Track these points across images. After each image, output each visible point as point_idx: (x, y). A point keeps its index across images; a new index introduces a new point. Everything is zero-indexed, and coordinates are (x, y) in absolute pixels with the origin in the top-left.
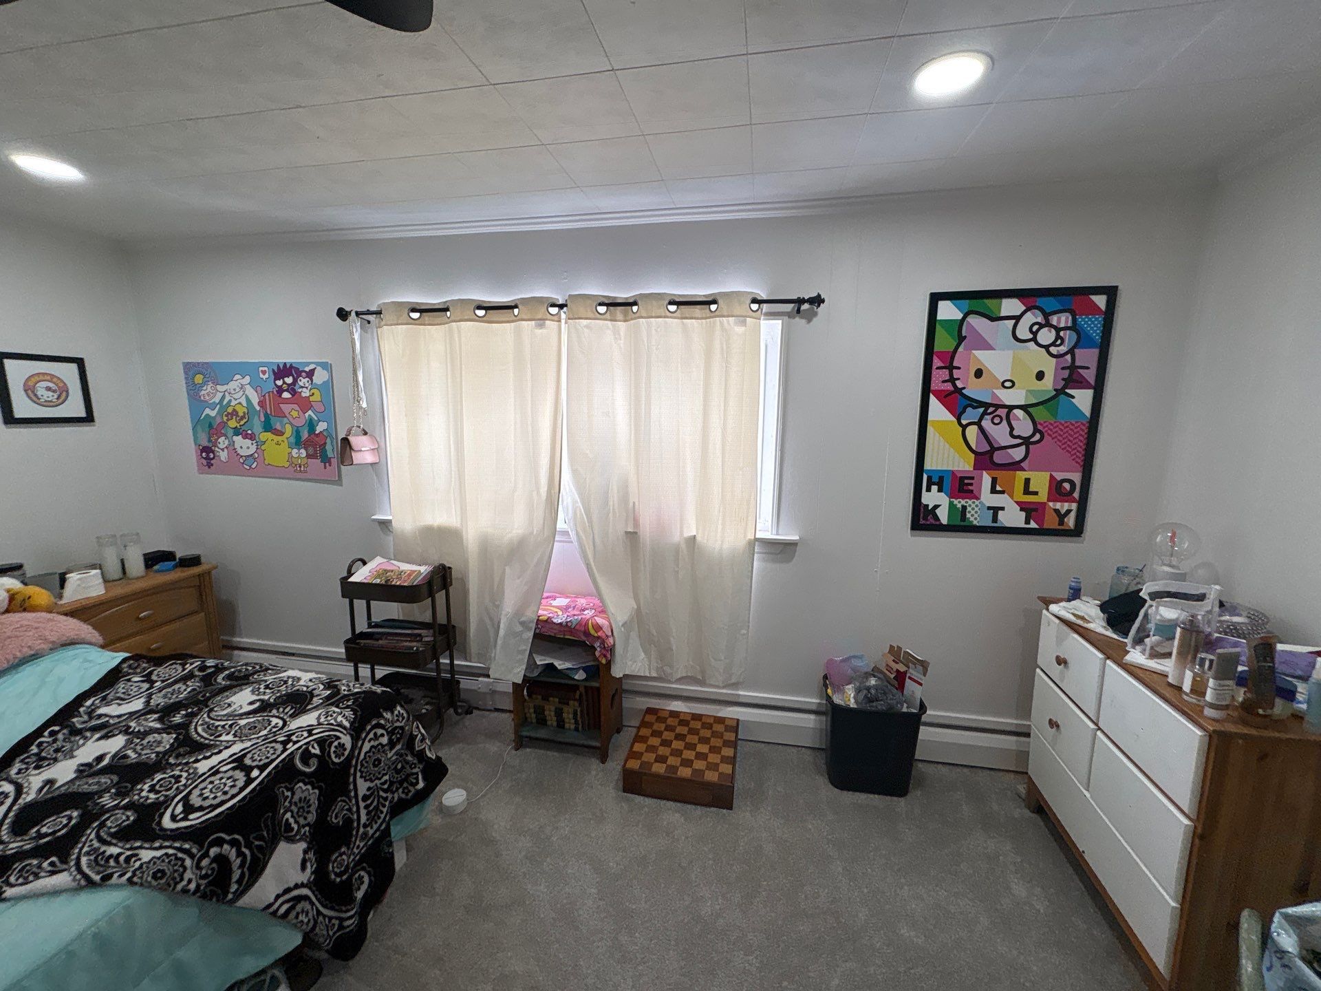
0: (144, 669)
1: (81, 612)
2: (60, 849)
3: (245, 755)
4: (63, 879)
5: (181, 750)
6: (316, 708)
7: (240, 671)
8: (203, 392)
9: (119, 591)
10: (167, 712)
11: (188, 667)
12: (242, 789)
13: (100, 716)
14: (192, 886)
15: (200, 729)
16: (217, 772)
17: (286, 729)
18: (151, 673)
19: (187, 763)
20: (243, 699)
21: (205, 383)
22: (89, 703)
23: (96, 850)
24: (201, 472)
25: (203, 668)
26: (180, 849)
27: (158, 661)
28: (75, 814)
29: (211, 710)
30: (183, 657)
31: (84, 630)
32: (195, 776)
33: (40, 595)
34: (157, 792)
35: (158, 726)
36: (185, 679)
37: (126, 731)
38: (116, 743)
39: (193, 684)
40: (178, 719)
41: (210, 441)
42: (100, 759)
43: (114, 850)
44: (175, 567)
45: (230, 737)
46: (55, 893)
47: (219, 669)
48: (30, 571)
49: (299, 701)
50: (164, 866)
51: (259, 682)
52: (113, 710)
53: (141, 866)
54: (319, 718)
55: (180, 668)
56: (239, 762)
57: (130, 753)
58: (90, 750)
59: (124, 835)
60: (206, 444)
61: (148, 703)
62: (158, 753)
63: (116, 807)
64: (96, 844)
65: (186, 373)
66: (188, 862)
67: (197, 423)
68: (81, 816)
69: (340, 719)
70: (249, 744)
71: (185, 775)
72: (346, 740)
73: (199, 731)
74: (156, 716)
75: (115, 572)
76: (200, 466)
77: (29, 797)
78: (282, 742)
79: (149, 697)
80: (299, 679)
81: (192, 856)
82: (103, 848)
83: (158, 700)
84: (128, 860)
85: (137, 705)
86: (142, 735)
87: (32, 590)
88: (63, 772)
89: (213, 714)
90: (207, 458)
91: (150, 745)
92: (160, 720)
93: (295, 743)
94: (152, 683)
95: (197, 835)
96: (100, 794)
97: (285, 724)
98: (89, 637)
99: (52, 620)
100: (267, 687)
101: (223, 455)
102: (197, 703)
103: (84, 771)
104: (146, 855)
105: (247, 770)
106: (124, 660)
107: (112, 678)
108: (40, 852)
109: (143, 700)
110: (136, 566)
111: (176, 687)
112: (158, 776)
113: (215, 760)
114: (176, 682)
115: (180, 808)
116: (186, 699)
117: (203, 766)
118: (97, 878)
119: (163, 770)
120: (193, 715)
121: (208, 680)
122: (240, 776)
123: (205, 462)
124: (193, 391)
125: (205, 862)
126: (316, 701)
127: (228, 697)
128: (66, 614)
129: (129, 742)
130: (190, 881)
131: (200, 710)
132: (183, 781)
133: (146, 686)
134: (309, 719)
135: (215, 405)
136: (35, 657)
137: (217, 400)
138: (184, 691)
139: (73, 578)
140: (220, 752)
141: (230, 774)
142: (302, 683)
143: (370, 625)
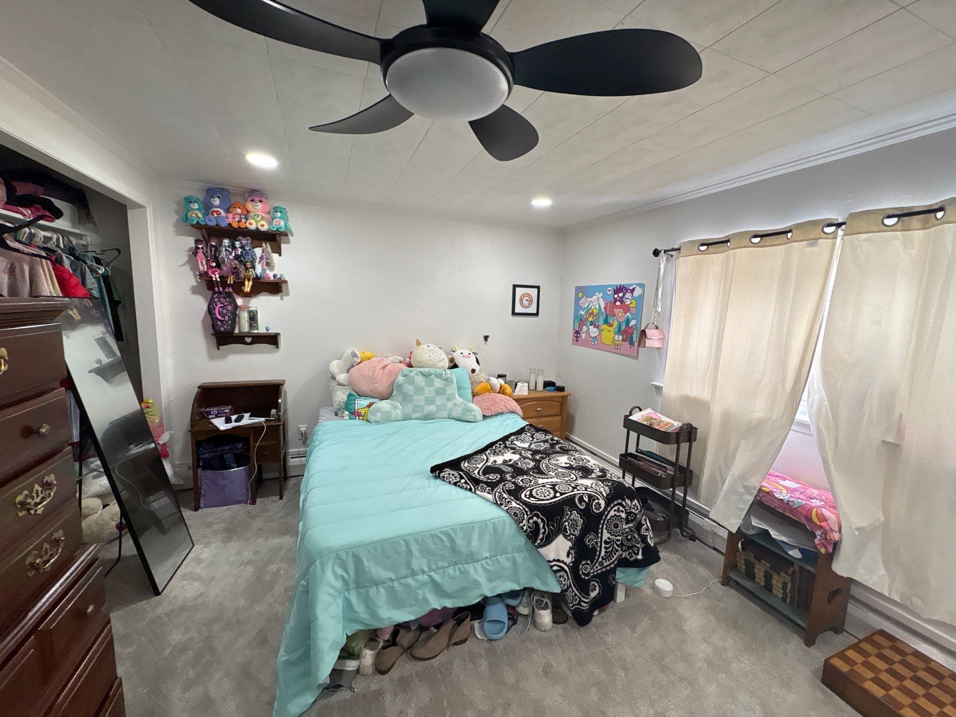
0: (532, 432)
1: (519, 400)
2: (493, 485)
3: (556, 485)
4: (490, 497)
5: (535, 471)
6: (593, 479)
7: (566, 447)
8: (581, 302)
9: (533, 395)
10: (535, 452)
11: (547, 437)
12: (551, 499)
13: (514, 444)
14: (525, 528)
15: (544, 465)
16: (544, 486)
17: (576, 482)
18: (534, 434)
19: (535, 477)
20: (563, 460)
21: (582, 297)
22: (512, 437)
23: (501, 493)
24: (573, 344)
25: (552, 440)
26: (524, 509)
27: (538, 430)
28: (499, 476)
29: (550, 459)
30: (546, 432)
31: (518, 408)
32: (536, 483)
33: (509, 390)
34: (523, 483)
35: (531, 457)
36: (545, 441)
37: (520, 454)
38: (516, 457)
39: (547, 445)
40: (537, 457)
41: (579, 328)
42: (510, 460)
43: (505, 496)
44: (554, 390)
45: (553, 474)
46: (488, 500)
47: (558, 443)
48: (508, 378)
49: (586, 472)
50: (517, 512)
51: (572, 455)
52: (518, 443)
53: (511, 507)
54: (592, 484)
55: (544, 436)
56: (553, 486)
57: (519, 463)
58: (509, 456)
59: (510, 492)
60: (578, 329)
61: (530, 446)
62: (527, 468)
63: (510, 481)
64: (501, 491)
65: (576, 292)
66: (526, 516)
67: (576, 317)
68: (500, 478)
69: (602, 489)
70: (559, 481)
71: (534, 481)
72: (602, 502)
73: (543, 466)
74: (531, 453)
75: (532, 388)
76: (573, 339)
77: (489, 464)
78: (573, 487)
79: (531, 444)
80: (589, 461)
81: (528, 515)
82: (503, 493)
83: (533, 446)
84: (508, 502)
85: (526, 445)
86: (525, 458)
87: (507, 386)
88: (500, 459)
89: (550, 461)
90: (577, 337)
91: (526, 463)
92: (532, 455)
93: (578, 490)
94: (533, 438)
95: (532, 507)
96: (507, 473)
97: (576, 479)
98: (520, 414)
99: (509, 400)
100: (574, 459)
101: (583, 336)
102: (546, 454)
103: (505, 462)
104: (514, 504)
105: (556, 492)
106: (527, 425)
107: (521, 431)
108: (487, 484)
109: (528, 444)
110: (540, 386)
111: (541, 444)
112: (525, 477)
113: (545, 481)
114: (541, 442)
115: (528, 493)
116: (543, 450)
117: (541, 481)
118: (499, 502)
119: (527, 475)
120: (543, 458)
121: (552, 446)
122: (552, 492)
123: (575, 338)
124: (577, 299)
125: (531, 521)
126: (593, 475)
127: (558, 456)
128: (516, 400)
129: (520, 459)
130: (524, 525)
131: (546, 457)
132: (532, 483)
133: (531, 439)
134: (587, 482)
135: (585, 308)
136: (502, 413)
137: (586, 306)
138: (543, 446)
139: (519, 384)
140: (548, 478)
141: (549, 489)
142: (590, 464)
143: (637, 451)
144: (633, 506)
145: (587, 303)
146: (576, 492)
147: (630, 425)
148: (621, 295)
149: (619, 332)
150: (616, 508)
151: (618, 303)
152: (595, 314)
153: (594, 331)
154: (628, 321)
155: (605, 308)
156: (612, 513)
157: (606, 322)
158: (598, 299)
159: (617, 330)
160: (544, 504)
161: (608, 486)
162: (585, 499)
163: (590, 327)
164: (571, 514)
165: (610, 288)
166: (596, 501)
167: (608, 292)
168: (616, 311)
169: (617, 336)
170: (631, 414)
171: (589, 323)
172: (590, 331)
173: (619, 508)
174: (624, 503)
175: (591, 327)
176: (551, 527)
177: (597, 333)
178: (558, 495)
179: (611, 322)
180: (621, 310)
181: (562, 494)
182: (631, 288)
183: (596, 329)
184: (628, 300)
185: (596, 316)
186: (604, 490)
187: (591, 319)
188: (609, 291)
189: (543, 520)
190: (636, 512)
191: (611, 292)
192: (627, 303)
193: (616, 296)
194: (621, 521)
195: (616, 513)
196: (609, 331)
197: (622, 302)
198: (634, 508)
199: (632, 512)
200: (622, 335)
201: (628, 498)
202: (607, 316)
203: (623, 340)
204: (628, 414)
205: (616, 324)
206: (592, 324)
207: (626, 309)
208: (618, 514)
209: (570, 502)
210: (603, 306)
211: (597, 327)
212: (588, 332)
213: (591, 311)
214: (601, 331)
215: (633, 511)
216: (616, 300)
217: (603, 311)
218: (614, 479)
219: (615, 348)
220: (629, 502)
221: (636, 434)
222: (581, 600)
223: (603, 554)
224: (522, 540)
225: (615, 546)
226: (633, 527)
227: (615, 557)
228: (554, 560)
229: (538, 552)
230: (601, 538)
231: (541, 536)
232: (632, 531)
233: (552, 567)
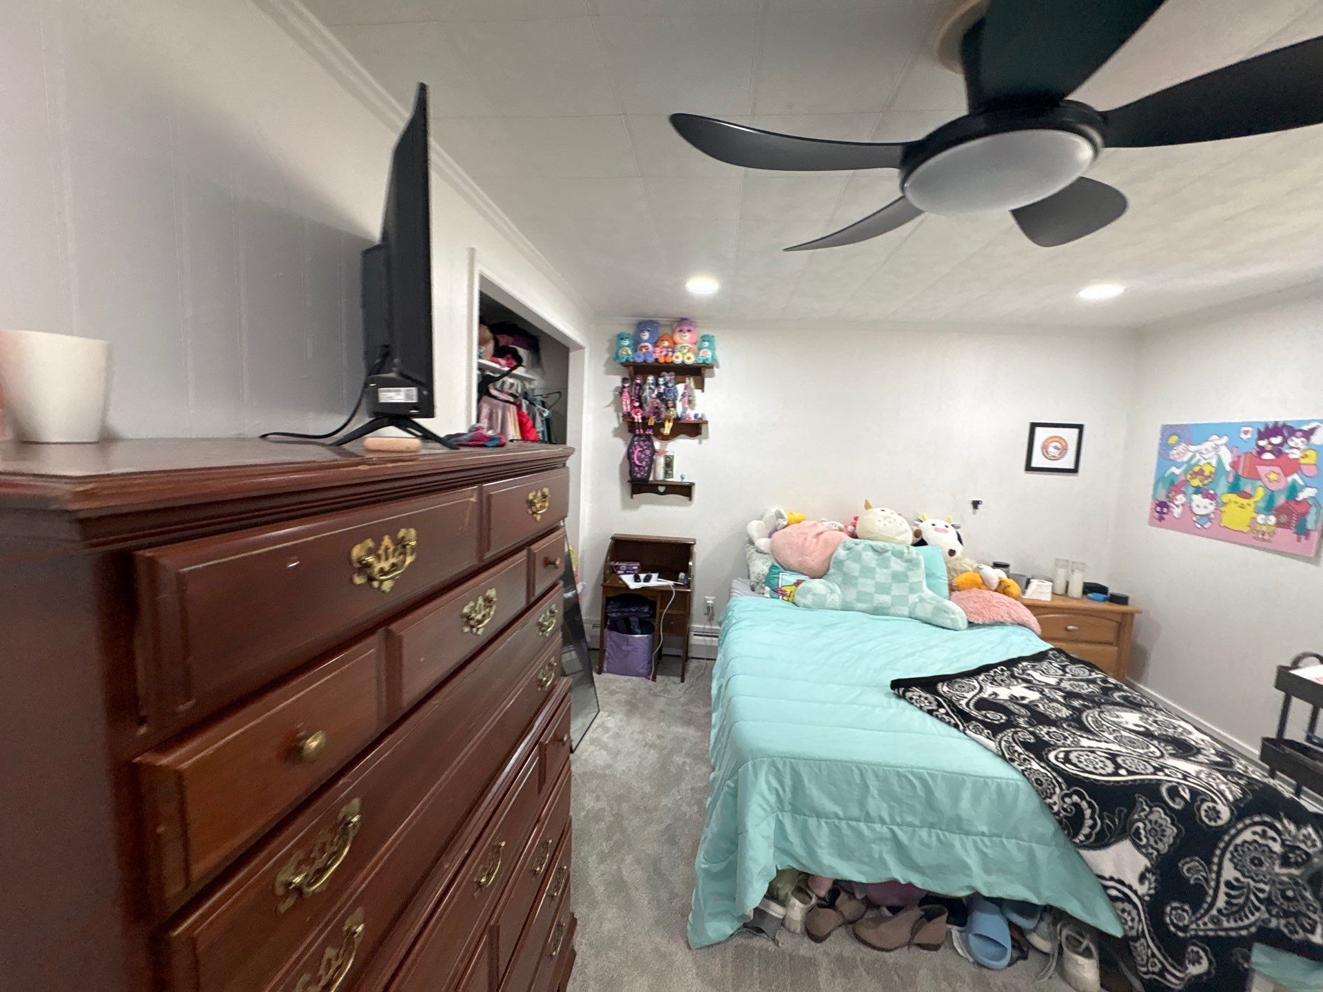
0: (1062, 661)
1: (1034, 608)
2: (995, 730)
3: (1119, 755)
4: (992, 744)
5: (1073, 724)
6: (1200, 763)
7: (1135, 698)
8: (1174, 452)
9: (1060, 603)
10: (1069, 695)
11: (1094, 675)
12: (1109, 775)
13: (1029, 675)
14: (1056, 808)
15: (1090, 719)
16: (1093, 752)
17: (1162, 760)
18: (1066, 666)
19: (1074, 734)
20: (1131, 719)
21: (1178, 443)
22: (1025, 664)
23: (1010, 742)
24: (1151, 524)
25: (1105, 681)
26: (1055, 778)
27: (1074, 661)
28: (1004, 717)
29: (1102, 712)
30: (1092, 667)
31: (1032, 620)
32: (1077, 744)
33: (1015, 588)
34: (1051, 737)
35: (1062, 701)
36: (1089, 681)
37: (1041, 692)
38: (1033, 696)
39: (1093, 688)
40: (1076, 703)
41: (1168, 497)
42: (1023, 698)
43: (1017, 748)
44: (1105, 600)
45: (1111, 737)
46: (986, 748)
47: (1117, 688)
48: (1014, 570)
49: (1185, 750)
50: (1042, 779)
51: (1149, 715)
52: (1037, 675)
53: (1030, 769)
54: (1199, 772)
55: (1087, 673)
56: (1113, 757)
57: (1040, 705)
58: (1019, 690)
59: (1025, 745)
60: (1163, 499)
61: (1059, 683)
62: (1057, 716)
63: (1026, 729)
64: (1011, 740)
65: (1162, 435)
66: (1058, 790)
67: (1160, 479)
68: (1007, 721)
69: (1223, 787)
70: (1124, 750)
71: (1071, 739)
73: (1089, 717)
74: (1062, 694)
75: (1060, 589)
76: (1152, 517)
77: (985, 695)
78: (1154, 767)
79: (1061, 680)
80: (1190, 733)
81: (1061, 789)
82: (1014, 744)
83: (1066, 685)
84: (1025, 760)
85: (1053, 681)
86: (1052, 700)
87: (1011, 582)
88: (1004, 693)
89: (1103, 715)
90: (1161, 513)
91: (1053, 709)
92: (1064, 698)
93: (1167, 775)
94: (1065, 672)
95: (1071, 780)
96: (1019, 716)
97: (1162, 756)
98: (1035, 629)
99: (1017, 605)
100: (1155, 722)
101: (1177, 512)
102: (1093, 701)
103: (1013, 699)
104: (1035, 766)
105: (1118, 766)
106: (1051, 649)
107: (1040, 657)
108: (985, 724)
109: (1057, 680)
110: (1076, 590)
111: (1081, 683)
112: (1054, 729)
113: (1094, 744)
114: (1082, 680)
115: (1061, 755)
116: (1086, 695)
117: (1085, 742)
118: (1007, 756)
119: (1057, 727)
120: (1088, 708)
121: (1106, 691)
122: (1110, 768)
123: (1157, 515)
124: (1165, 448)
125: (1067, 800)
126: (1201, 758)
127: (1118, 710)
128: (1028, 606)
129: (1041, 699)
130: (1055, 803)
131: (1094, 707)
132: (1069, 742)
133: (1060, 672)
134: (1191, 768)
135: (1183, 463)
136: (1003, 624)
137: (1185, 459)
138: (1086, 689)
139: (1034, 583)
140: (1100, 741)
141: (1103, 759)
142: (1191, 737)
143: (1309, 739)
144: (1301, 838)
145: (1190, 454)
146: (1160, 776)
147: (1289, 683)
148: (1277, 440)
149: (1269, 507)
150: (1259, 829)
151: (1268, 456)
152: (1207, 473)
153: (1201, 505)
154: (1293, 490)
155: (1234, 465)
156: (1247, 835)
157: (1235, 488)
158: (1216, 448)
159: (1262, 505)
160: (1095, 780)
161: (1237, 784)
162: (1182, 793)
163: (1195, 497)
164: (1151, 812)
165: (1250, 429)
166: (1211, 804)
167: (1243, 436)
168: (1262, 470)
169: (1261, 518)
170: (1295, 665)
171: (1191, 490)
172: (1194, 505)
173: (1264, 832)
174: (1279, 826)
175: (1197, 499)
176: (1108, 822)
177: (1211, 508)
178: (1122, 772)
179: (1248, 489)
180: (1277, 469)
181: (1130, 773)
182: (1306, 428)
183: (1207, 501)
184: (1295, 451)
185: (1207, 477)
186: (1231, 791)
187: (1196, 482)
188: (1246, 432)
189: (1091, 806)
190: (1311, 851)
191: (1249, 436)
192: (1292, 456)
193: (1262, 443)
194: (1270, 858)
195: (1257, 838)
196: (1242, 507)
197: (1277, 451)
198: (1305, 843)
199: (1299, 848)
200: (1276, 516)
201: (1290, 818)
202: (1237, 477)
203: (1278, 524)
204: (1288, 664)
205: (1260, 493)
206: (1198, 490)
207: (1292, 467)
208: (1261, 841)
209: (1151, 791)
210: (1227, 458)
211: (1212, 497)
212: (1188, 506)
213: (1196, 469)
214: (1220, 505)
215: (1303, 846)
216: (1262, 450)
217: (1228, 468)
218: (1254, 776)
219: (1256, 538)
220: (1292, 827)
221: (1308, 707)
222: (1164, 969)
223: (1221, 902)
224: (1047, 827)
225: (1252, 897)
226: (1300, 877)
227: (1252, 919)
228: (1112, 879)
229: (1081, 857)
230: (1219, 874)
231: (1086, 830)
232: (1297, 884)
233: (1106, 888)
